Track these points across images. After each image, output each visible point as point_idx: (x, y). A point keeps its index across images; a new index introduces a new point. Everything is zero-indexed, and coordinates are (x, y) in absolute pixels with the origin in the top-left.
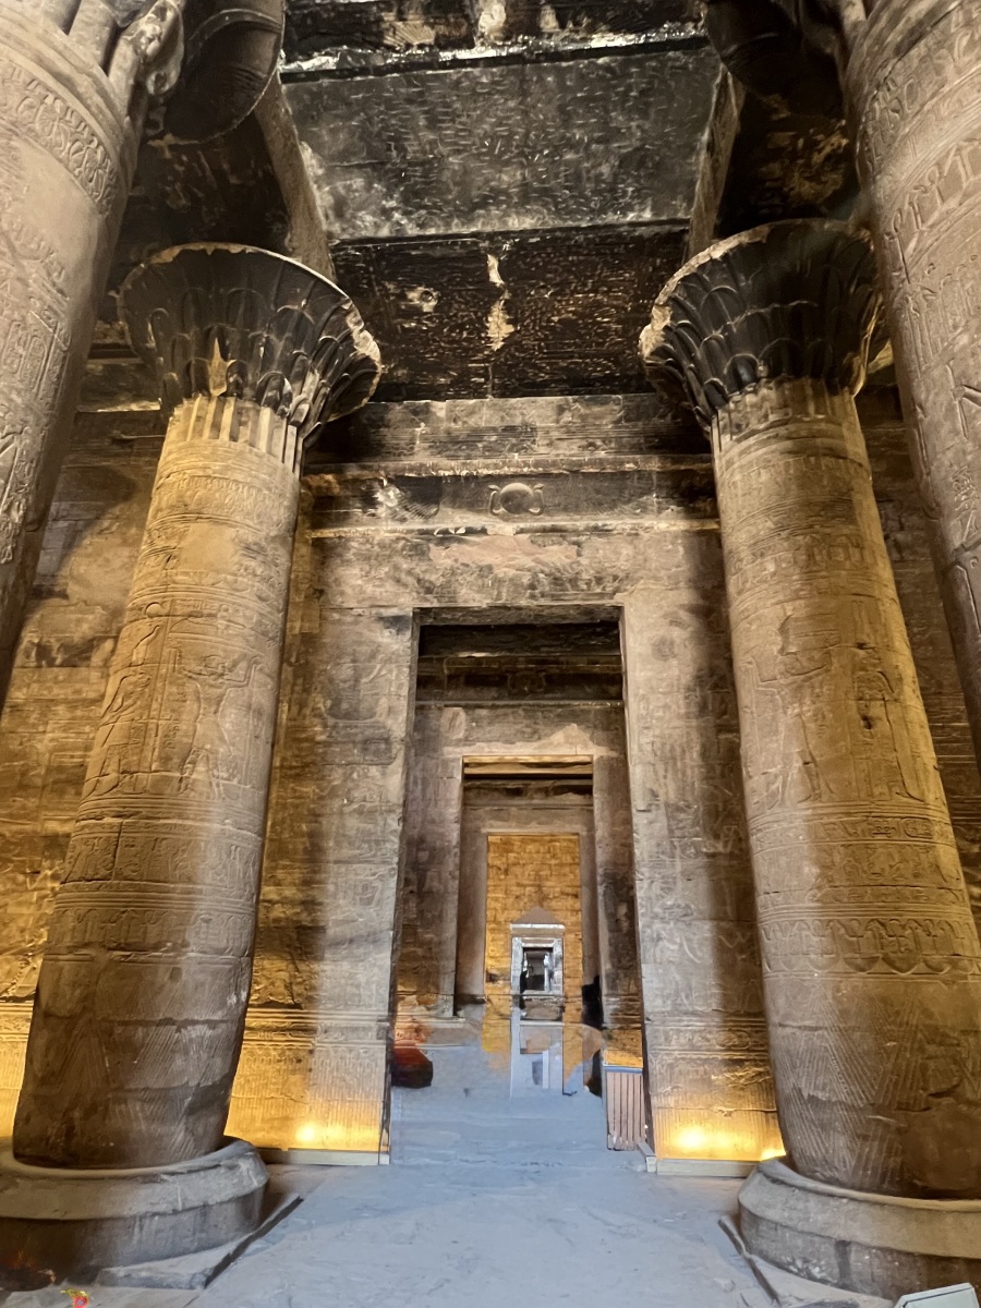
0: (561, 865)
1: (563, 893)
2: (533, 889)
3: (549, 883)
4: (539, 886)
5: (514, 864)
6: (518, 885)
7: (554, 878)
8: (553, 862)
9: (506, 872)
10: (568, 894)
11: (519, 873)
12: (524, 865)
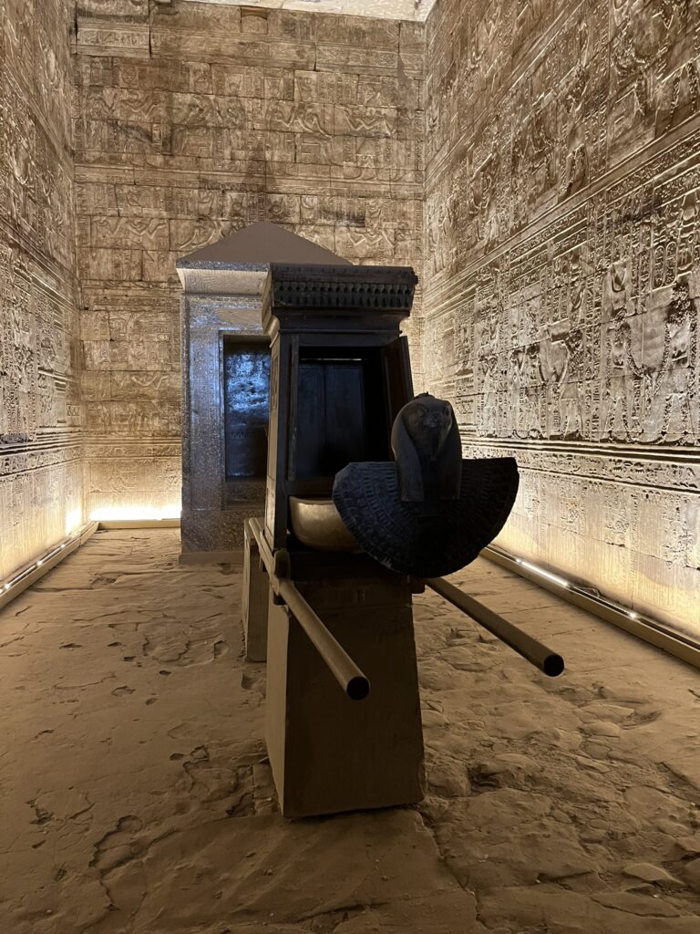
0: (320, 135)
1: (324, 212)
4: (262, 190)
5: (190, 127)
6: (204, 184)
7: (303, 172)
8: (299, 125)
9: (169, 146)
10: (339, 216)
11: (204, 152)
12: (219, 129)
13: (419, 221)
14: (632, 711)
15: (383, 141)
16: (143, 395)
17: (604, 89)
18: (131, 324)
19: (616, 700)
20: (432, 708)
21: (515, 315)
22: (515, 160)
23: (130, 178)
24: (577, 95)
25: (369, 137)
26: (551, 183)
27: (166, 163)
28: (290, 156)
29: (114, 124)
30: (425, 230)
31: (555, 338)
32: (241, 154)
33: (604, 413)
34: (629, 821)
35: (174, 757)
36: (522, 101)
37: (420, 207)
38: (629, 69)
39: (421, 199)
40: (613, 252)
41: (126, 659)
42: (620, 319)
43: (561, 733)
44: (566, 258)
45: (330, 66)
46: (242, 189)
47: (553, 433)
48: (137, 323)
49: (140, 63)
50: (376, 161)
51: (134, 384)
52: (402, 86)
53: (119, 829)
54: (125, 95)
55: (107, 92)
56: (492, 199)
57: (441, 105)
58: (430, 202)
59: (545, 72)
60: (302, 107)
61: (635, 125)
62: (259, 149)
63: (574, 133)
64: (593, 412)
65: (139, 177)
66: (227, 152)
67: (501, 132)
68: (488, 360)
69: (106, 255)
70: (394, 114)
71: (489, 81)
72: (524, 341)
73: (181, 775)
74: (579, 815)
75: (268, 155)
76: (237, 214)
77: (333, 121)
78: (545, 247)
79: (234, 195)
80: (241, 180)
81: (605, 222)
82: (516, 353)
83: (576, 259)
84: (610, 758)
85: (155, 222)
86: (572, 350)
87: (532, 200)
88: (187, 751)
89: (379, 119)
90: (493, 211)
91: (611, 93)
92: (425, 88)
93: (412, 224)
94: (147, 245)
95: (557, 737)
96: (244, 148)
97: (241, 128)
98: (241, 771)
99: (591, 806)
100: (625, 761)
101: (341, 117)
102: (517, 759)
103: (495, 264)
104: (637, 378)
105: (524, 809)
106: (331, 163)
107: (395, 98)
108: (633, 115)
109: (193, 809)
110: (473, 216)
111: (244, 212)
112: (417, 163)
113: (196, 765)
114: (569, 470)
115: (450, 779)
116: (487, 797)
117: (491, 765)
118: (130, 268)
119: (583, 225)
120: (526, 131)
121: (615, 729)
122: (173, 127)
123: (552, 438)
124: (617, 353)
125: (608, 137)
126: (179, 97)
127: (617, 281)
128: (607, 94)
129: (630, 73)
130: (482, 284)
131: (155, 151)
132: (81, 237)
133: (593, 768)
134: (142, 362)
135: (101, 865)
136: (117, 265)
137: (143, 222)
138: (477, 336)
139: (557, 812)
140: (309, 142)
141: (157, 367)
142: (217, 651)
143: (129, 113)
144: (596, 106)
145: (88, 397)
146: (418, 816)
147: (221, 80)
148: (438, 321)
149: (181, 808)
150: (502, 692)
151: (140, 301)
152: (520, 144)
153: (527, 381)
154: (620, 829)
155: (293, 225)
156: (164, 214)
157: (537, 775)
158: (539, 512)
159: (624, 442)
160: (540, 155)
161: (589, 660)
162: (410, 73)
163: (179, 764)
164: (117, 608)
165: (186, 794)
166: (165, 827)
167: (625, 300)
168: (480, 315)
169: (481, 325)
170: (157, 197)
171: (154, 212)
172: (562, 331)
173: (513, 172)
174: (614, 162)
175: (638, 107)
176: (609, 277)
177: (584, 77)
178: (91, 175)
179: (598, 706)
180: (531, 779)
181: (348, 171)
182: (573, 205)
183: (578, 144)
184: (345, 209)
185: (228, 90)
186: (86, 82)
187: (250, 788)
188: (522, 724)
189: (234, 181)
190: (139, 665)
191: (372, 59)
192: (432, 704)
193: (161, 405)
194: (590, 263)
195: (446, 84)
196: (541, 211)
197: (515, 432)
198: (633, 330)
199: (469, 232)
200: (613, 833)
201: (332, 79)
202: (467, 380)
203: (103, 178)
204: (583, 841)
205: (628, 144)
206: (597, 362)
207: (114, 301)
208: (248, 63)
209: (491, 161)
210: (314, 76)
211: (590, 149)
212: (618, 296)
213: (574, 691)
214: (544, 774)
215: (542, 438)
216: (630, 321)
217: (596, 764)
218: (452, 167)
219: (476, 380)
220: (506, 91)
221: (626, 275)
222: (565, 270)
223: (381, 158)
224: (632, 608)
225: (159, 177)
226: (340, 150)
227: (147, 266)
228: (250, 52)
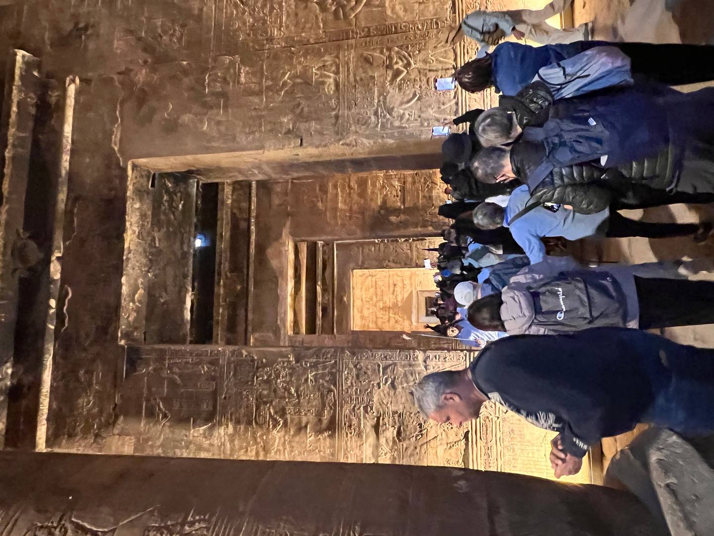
0: (376, 295)
3: (388, 302)
7: (385, 299)
28: (381, 302)
32: (382, 313)
60: (370, 299)
66: (381, 316)
75: (381, 307)
79: (391, 314)
80: (387, 313)
97: (376, 313)
101: (372, 290)
106: (382, 292)
140: (378, 297)
181: (384, 288)
226: (379, 290)
228: (360, 310)
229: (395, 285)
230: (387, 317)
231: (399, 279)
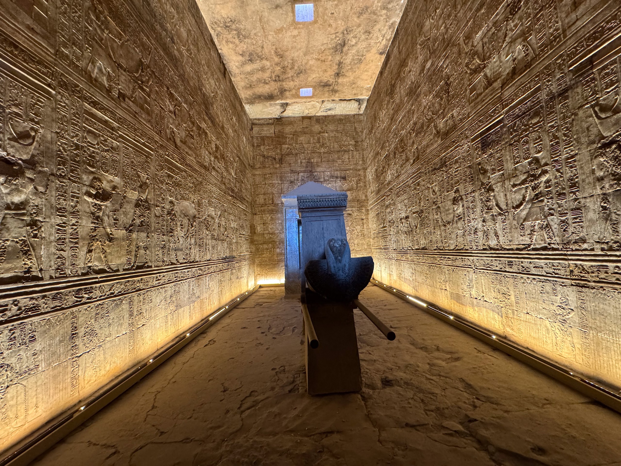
0: (329, 153)
1: (332, 177)
2: (306, 175)
3: (319, 169)
4: (311, 171)
5: (288, 155)
6: (292, 172)
7: (324, 165)
8: (322, 150)
9: (281, 161)
10: (337, 177)
11: (292, 162)
12: (296, 154)
13: (365, 177)
14: (450, 356)
15: (351, 152)
16: (274, 241)
17: (422, 127)
18: (269, 218)
19: (443, 351)
20: (370, 354)
21: (399, 206)
22: (395, 153)
23: (269, 172)
24: (413, 130)
25: (346, 151)
26: (407, 160)
27: (280, 166)
28: (320, 160)
29: (264, 156)
30: (367, 179)
31: (414, 213)
32: (304, 161)
33: (434, 239)
34: (446, 403)
35: (273, 369)
36: (395, 134)
37: (365, 172)
38: (430, 119)
39: (365, 169)
40: (431, 181)
41: (262, 333)
42: (436, 204)
43: (420, 365)
44: (415, 185)
45: (332, 131)
46: (304, 172)
47: (416, 247)
48: (271, 217)
49: (271, 137)
50: (349, 159)
51: (271, 238)
52: (356, 134)
53: (250, 395)
54: (267, 147)
55: (262, 147)
56: (389, 167)
57: (369, 138)
58: (369, 170)
59: (402, 124)
60: (323, 144)
61: (434, 137)
62: (309, 159)
63: (413, 143)
64: (430, 239)
65: (272, 171)
66: (299, 161)
67: (390, 145)
68: (392, 222)
69: (261, 197)
70: (354, 143)
71: (384, 129)
72: (403, 215)
73: (274, 376)
74: (424, 399)
75: (312, 160)
76: (303, 180)
77: (334, 148)
78: (407, 182)
79: (302, 174)
80: (304, 169)
81: (427, 170)
82: (401, 219)
83: (418, 184)
84: (440, 376)
85: (277, 185)
86: (420, 217)
87: (402, 166)
88: (277, 367)
89: (349, 145)
90: (389, 171)
91: (425, 128)
92: (364, 134)
93: (362, 178)
94: (274, 192)
95: (418, 366)
96: (305, 159)
97: (303, 153)
98: (296, 376)
99: (430, 396)
100: (446, 377)
101: (336, 146)
102: (400, 375)
103: (391, 189)
104: (445, 226)
105: (402, 395)
106: (333, 161)
107: (354, 138)
108: (433, 134)
109: (276, 389)
110: (382, 173)
111: (305, 179)
112: (363, 158)
113: (280, 373)
114: (424, 261)
115: (374, 382)
116: (388, 390)
117: (391, 377)
118: (269, 200)
119: (420, 173)
120: (397, 144)
121: (443, 364)
122: (282, 155)
123: (416, 249)
124: (436, 217)
125: (424, 143)
126: (284, 146)
127: (434, 191)
128: (423, 128)
129: (431, 120)
130: (388, 196)
131: (277, 163)
132: (254, 192)
133: (432, 380)
134: (273, 230)
135: (242, 409)
136: (265, 199)
137: (273, 185)
138: (387, 214)
139: (415, 397)
140: (326, 155)
141: (278, 231)
142: (293, 331)
143: (269, 153)
144: (420, 133)
145: (256, 243)
146: (359, 396)
147: (297, 139)
148: (373, 210)
149: (273, 389)
150: (398, 348)
151: (272, 210)
152: (396, 148)
153: (405, 229)
154: (442, 406)
155: (322, 182)
156: (280, 182)
157: (409, 382)
158: (414, 277)
159: (442, 250)
160: (403, 151)
161: (434, 335)
162: (359, 130)
163: (274, 372)
164: (262, 315)
165: (275, 384)
166: (265, 396)
167: (437, 198)
168: (387, 207)
169: (388, 210)
170: (277, 177)
171: (277, 182)
172: (416, 210)
173: (395, 157)
174: (428, 151)
175: (434, 131)
176: (431, 190)
177: (415, 124)
178: (257, 173)
179: (436, 354)
180: (406, 383)
181: (339, 163)
182: (416, 167)
183: (415, 146)
184: (339, 175)
185: (299, 142)
186: (255, 145)
187: (298, 382)
188: (405, 361)
189: (302, 169)
190: (266, 335)
191: (345, 127)
192: (370, 352)
193: (280, 244)
194: (424, 186)
195: (371, 132)
196: (405, 170)
197: (403, 248)
198: (442, 209)
199: (381, 179)
200: (438, 408)
201: (333, 135)
202: (385, 230)
203: (261, 173)
204: (425, 410)
205: (432, 144)
206: (430, 220)
207: (264, 211)
208: (305, 133)
209: (387, 155)
210: (326, 135)
211: (420, 147)
212: (435, 196)
213: (427, 348)
214: (411, 382)
215: (413, 250)
216: (440, 205)
217: (434, 378)
218: (375, 158)
219: (388, 230)
220: (390, 132)
221: (437, 189)
222: (415, 189)
223: (350, 157)
224: (452, 314)
225: (278, 171)
226: (336, 156)
227: (274, 198)
228: (306, 130)
229: (344, 178)
230: (299, 169)
231: (354, 184)
